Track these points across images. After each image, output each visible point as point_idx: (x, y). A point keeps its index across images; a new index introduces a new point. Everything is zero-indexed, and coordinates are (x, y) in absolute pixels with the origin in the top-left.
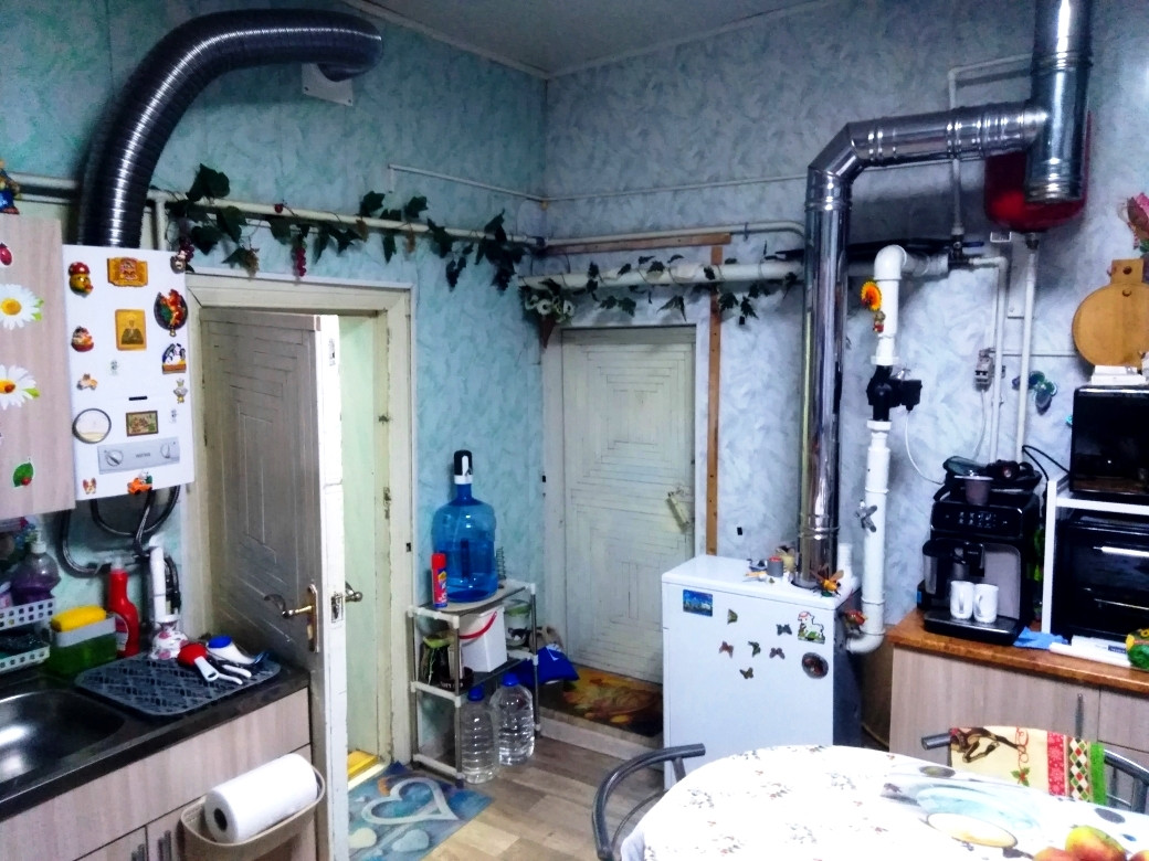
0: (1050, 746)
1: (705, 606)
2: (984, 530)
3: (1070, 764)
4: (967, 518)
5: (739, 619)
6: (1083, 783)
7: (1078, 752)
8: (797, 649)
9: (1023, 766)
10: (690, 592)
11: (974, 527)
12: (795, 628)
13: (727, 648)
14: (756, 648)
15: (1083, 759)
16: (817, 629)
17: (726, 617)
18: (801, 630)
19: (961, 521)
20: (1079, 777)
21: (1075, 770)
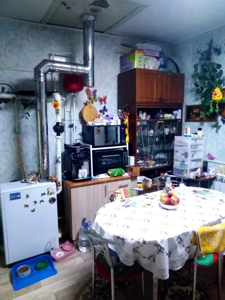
0: (124, 191)
1: (18, 196)
2: (83, 157)
3: (127, 192)
4: (79, 156)
5: (29, 196)
6: (130, 195)
7: (128, 190)
8: (47, 198)
9: (122, 196)
10: (12, 194)
11: (81, 157)
12: (46, 193)
13: (26, 206)
14: (35, 202)
15: (129, 191)
16: (52, 191)
17: (25, 197)
18: (48, 193)
19: (78, 156)
20: (129, 194)
21: (128, 193)
